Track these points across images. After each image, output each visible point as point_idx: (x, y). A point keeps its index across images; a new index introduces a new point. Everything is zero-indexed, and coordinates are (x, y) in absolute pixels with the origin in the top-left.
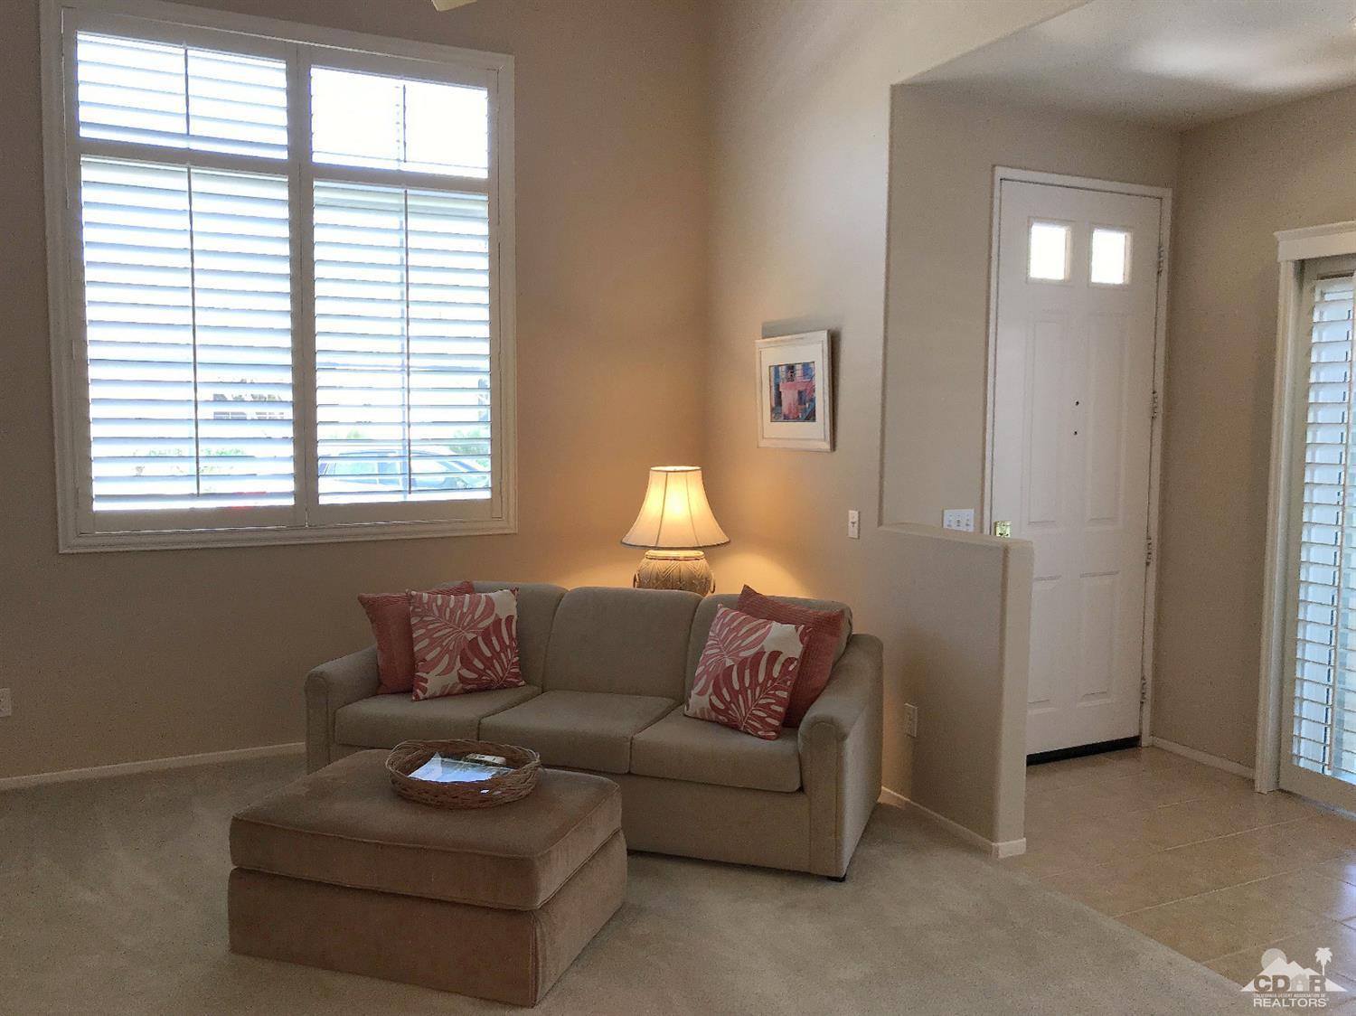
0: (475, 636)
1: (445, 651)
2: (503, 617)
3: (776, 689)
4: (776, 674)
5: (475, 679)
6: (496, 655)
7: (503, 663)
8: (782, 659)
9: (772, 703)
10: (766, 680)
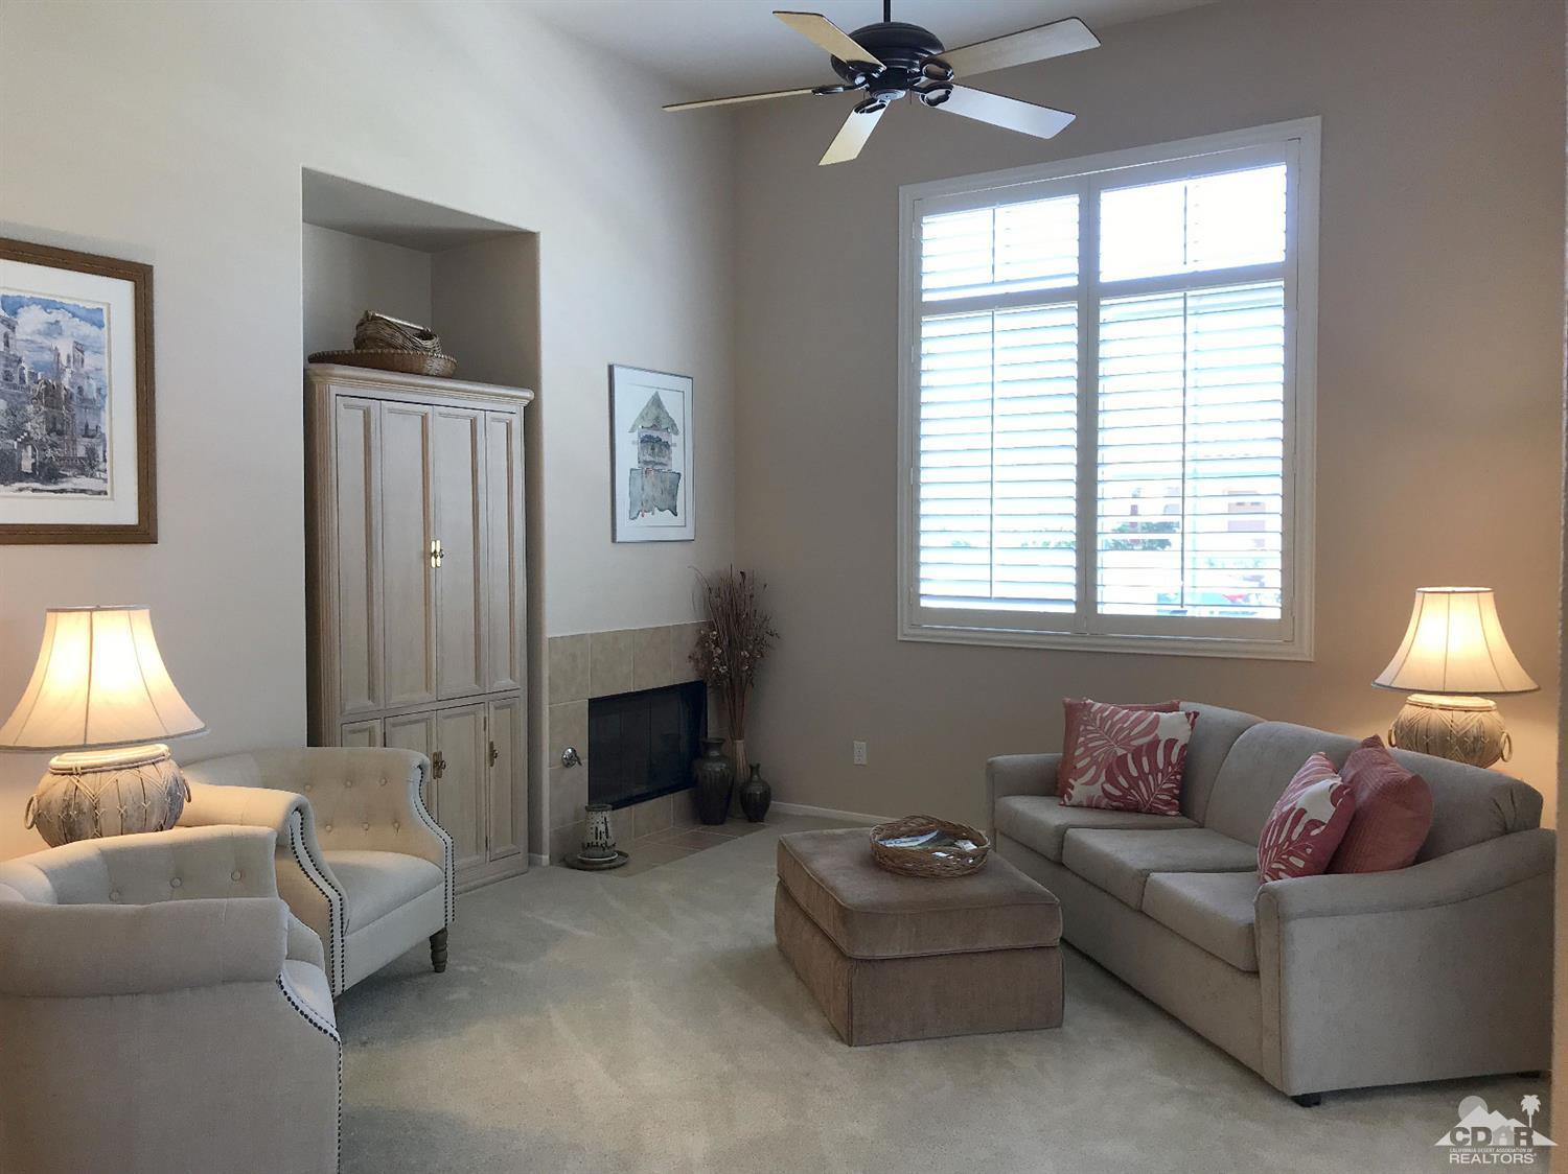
0: (1125, 752)
1: (1094, 762)
2: (1164, 738)
3: (1290, 853)
4: (1294, 837)
5: (1120, 796)
6: (1142, 775)
7: (1149, 784)
8: (1305, 819)
9: (1282, 870)
10: (1284, 843)
